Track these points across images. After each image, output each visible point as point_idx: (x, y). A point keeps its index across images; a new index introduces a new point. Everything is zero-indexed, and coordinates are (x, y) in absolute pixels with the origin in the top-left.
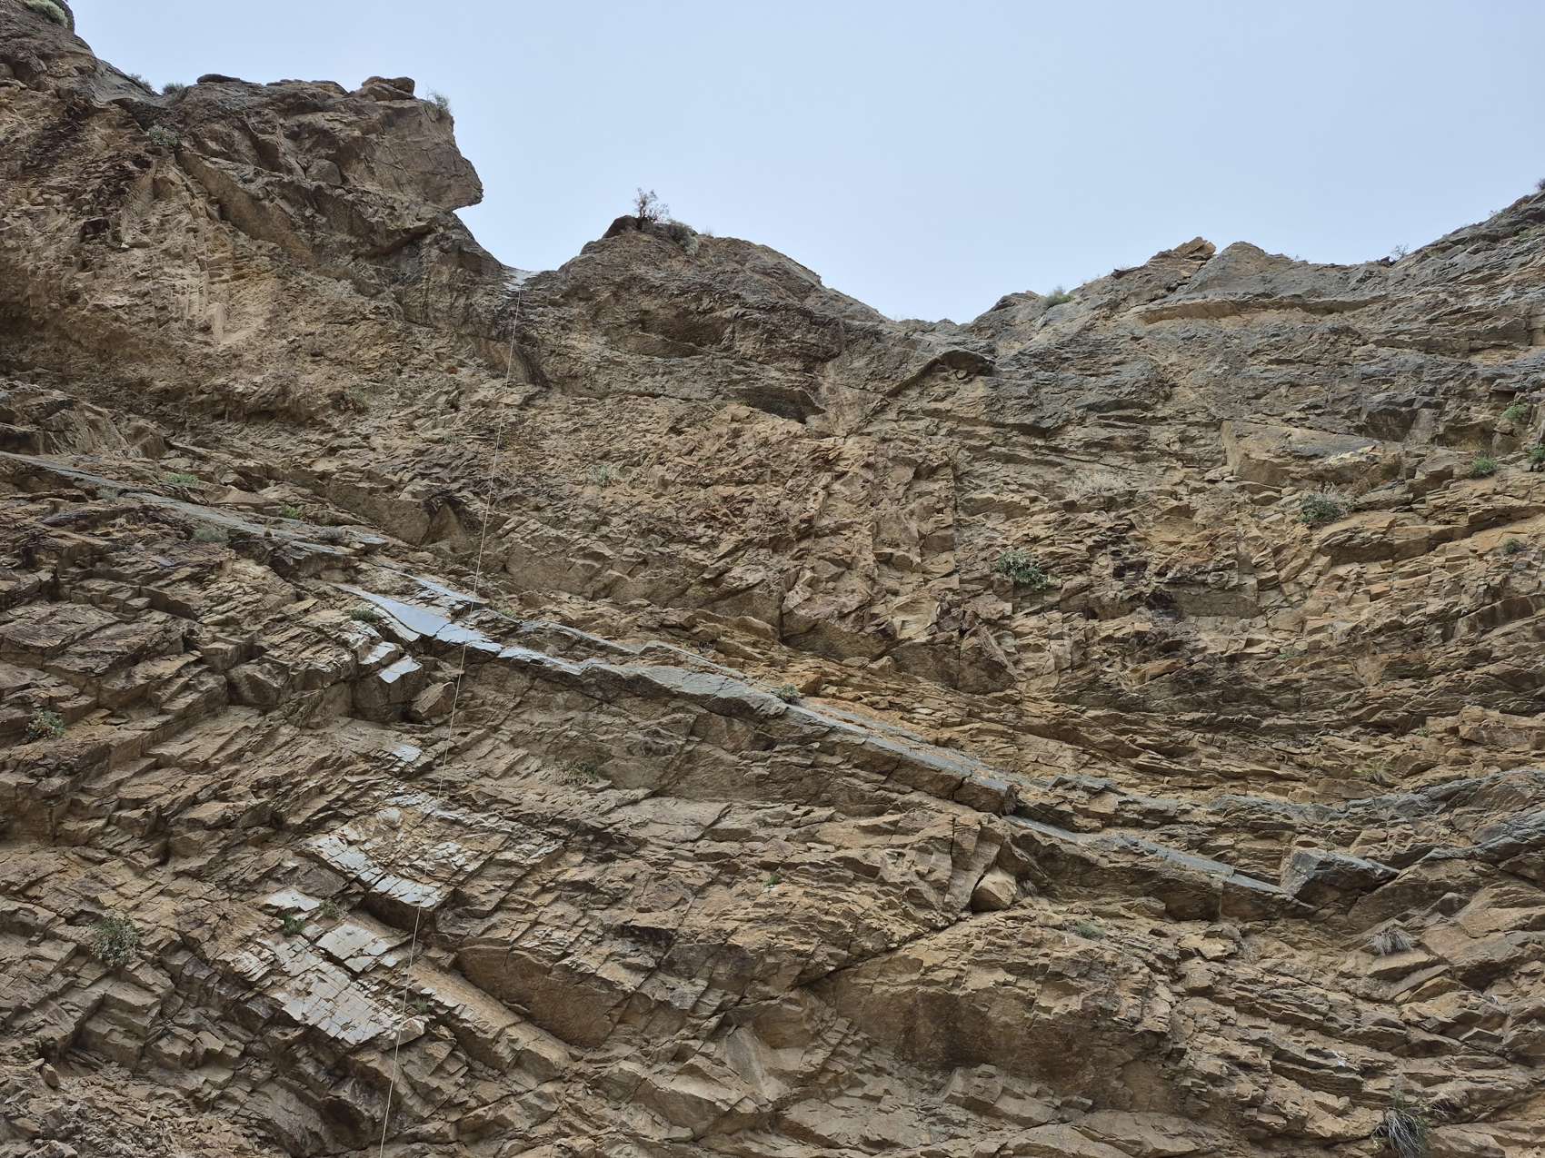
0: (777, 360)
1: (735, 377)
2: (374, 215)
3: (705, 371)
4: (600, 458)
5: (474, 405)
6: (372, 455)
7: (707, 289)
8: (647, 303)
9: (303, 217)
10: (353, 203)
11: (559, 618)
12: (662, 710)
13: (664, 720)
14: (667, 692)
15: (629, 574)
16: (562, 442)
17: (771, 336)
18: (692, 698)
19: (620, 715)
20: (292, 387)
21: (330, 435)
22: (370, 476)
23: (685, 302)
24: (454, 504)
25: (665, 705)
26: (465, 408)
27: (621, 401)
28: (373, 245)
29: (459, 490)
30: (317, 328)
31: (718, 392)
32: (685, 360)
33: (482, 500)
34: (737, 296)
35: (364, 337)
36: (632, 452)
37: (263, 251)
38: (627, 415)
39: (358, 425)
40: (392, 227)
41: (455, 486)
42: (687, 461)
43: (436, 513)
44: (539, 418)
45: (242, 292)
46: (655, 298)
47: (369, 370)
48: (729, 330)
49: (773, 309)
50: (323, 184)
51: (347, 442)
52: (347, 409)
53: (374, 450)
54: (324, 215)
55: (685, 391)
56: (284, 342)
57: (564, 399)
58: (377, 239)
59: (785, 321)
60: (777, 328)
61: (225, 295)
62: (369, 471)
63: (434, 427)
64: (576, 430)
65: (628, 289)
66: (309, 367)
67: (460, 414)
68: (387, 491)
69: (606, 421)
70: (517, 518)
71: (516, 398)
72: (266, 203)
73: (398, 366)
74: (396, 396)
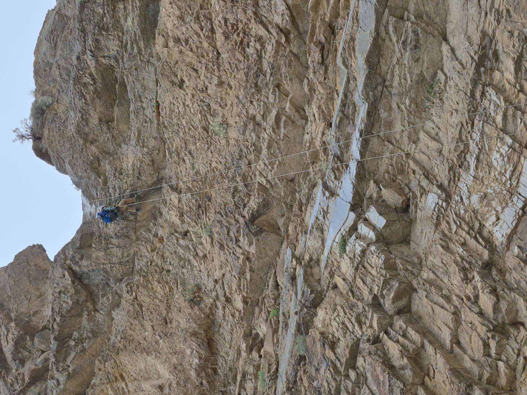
0: (119, 21)
1: (136, 50)
2: (67, 303)
3: (135, 73)
4: (208, 132)
5: (183, 222)
6: (228, 276)
7: (77, 80)
8: (94, 120)
9: (76, 346)
10: (62, 316)
11: (327, 131)
12: (387, 42)
13: (394, 39)
14: (375, 39)
15: (287, 96)
16: (200, 161)
17: (103, 29)
18: (378, 21)
19: (393, 72)
20: (190, 330)
21: (218, 303)
22: (242, 273)
23: (89, 94)
24: (253, 218)
25: (384, 40)
26: (186, 227)
27: (165, 127)
28: (87, 302)
29: (244, 217)
30: (148, 325)
31: (149, 61)
32: (129, 88)
33: (248, 202)
34: (78, 58)
35: (149, 296)
36: (201, 112)
37: (102, 367)
38: (175, 121)
39: (209, 288)
40: (73, 291)
41: (241, 220)
42: (203, 71)
43: (261, 229)
44: (185, 179)
45: (132, 373)
46: (90, 115)
47: (171, 289)
48: (103, 60)
49: (83, 31)
50: (52, 337)
51: (221, 293)
52: (199, 296)
53: (224, 275)
54: (72, 334)
55: (151, 85)
56: (161, 341)
57: (169, 166)
58: (82, 299)
59: (90, 20)
60: (97, 25)
61: (136, 383)
62: (239, 274)
63: (201, 244)
64: (190, 153)
65: (87, 135)
66: (174, 324)
67: (190, 229)
68: (251, 262)
69: (181, 134)
70: (258, 177)
71: (174, 197)
72: (70, 369)
73: (164, 272)
74: (185, 271)
